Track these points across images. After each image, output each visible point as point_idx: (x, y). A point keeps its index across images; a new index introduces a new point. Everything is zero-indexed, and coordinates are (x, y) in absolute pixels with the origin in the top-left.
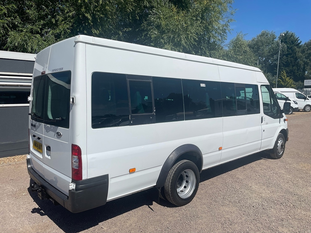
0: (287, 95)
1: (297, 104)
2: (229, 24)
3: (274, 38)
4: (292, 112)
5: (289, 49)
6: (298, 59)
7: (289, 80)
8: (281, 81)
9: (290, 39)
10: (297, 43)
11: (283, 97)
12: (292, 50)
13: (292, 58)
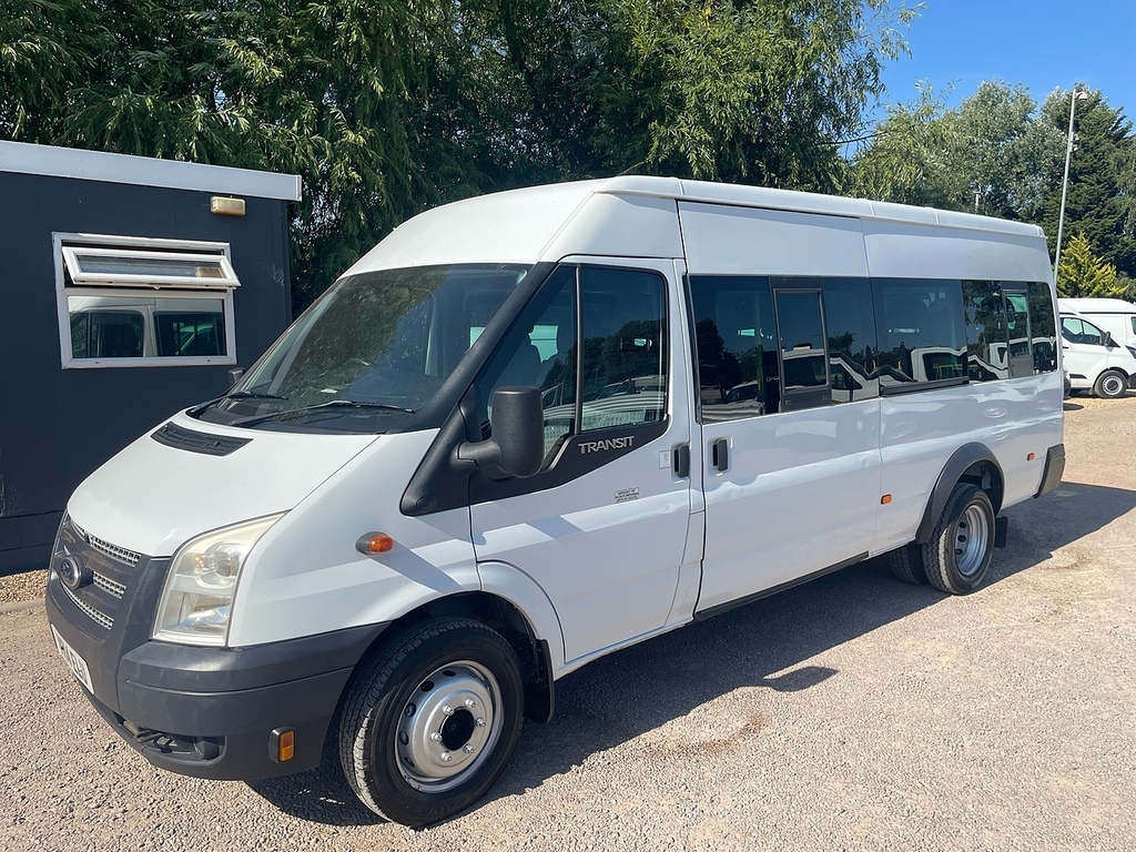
3: (1027, 110)
4: (1124, 389)
5: (1086, 151)
6: (1117, 191)
7: (1100, 268)
8: (1070, 271)
9: (1090, 114)
10: (1116, 127)
11: (1089, 331)
12: (1096, 156)
13: (1097, 187)
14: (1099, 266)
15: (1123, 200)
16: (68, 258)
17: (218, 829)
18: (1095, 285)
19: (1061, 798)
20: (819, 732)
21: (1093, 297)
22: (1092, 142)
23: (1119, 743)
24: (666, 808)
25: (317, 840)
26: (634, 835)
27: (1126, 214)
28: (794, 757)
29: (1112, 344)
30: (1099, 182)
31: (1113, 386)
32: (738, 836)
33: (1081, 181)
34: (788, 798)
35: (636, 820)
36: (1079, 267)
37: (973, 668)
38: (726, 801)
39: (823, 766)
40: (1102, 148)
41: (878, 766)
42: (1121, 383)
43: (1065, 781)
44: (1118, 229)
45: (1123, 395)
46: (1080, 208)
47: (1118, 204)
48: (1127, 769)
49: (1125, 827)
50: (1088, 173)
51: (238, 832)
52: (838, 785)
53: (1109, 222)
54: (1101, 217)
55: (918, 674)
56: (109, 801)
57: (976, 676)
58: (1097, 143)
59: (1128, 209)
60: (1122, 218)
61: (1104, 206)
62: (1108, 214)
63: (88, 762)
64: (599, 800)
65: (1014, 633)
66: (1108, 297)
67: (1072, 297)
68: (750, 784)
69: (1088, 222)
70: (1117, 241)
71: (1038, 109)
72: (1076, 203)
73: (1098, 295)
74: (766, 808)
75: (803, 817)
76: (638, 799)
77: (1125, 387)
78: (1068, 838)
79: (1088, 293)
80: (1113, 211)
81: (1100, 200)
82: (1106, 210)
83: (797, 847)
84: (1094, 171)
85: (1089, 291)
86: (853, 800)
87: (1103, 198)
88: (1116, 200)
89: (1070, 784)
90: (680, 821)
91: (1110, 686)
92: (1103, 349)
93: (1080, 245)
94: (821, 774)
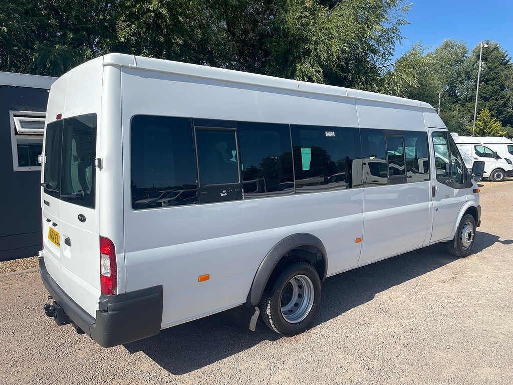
0: (495, 148)
1: (511, 163)
2: (399, 28)
3: (465, 52)
4: (503, 178)
5: (490, 71)
6: (505, 88)
7: (494, 123)
8: (481, 124)
9: (492, 54)
10: (504, 60)
11: (487, 151)
12: (495, 73)
13: (496, 86)
14: (494, 122)
15: (507, 92)
16: (16, 122)
17: (62, 376)
18: (492, 131)
19: (440, 362)
20: (337, 332)
21: (491, 136)
22: (493, 66)
23: (471, 337)
24: (262, 367)
25: (105, 382)
26: (246, 378)
27: (509, 99)
28: (324, 343)
29: (498, 157)
30: (496, 84)
31: (498, 176)
32: (292, 379)
33: (489, 84)
34: (318, 361)
35: (248, 371)
36: (485, 122)
37: (411, 303)
38: (290, 363)
39: (336, 347)
40: (498, 69)
41: (360, 347)
42: (502, 175)
43: (443, 354)
44: (505, 105)
45: (503, 180)
46: (488, 96)
47: (505, 94)
48: (472, 349)
49: (466, 375)
50: (492, 80)
51: (71, 378)
52: (341, 356)
53: (501, 102)
54: (498, 100)
55: (386, 306)
56: (17, 364)
57: (412, 307)
58: (495, 67)
59: (510, 96)
60: (507, 100)
61: (499, 95)
62: (501, 99)
63: (10, 347)
64: (233, 363)
65: (433, 287)
66: (498, 136)
67: (482, 136)
68: (302, 355)
69: (491, 102)
70: (505, 111)
71: (470, 52)
72: (486, 94)
73: (494, 135)
74: (307, 366)
75: (323, 370)
76: (251, 363)
77: (504, 177)
78: (439, 380)
79: (489, 134)
80: (502, 97)
81: (497, 92)
82: (499, 97)
83: (317, 383)
84: (494, 79)
85: (490, 133)
86: (346, 362)
87: (498, 92)
88: (504, 92)
89: (445, 355)
90: (268, 372)
91: (471, 311)
92: (494, 160)
93: (485, 113)
94: (334, 351)
